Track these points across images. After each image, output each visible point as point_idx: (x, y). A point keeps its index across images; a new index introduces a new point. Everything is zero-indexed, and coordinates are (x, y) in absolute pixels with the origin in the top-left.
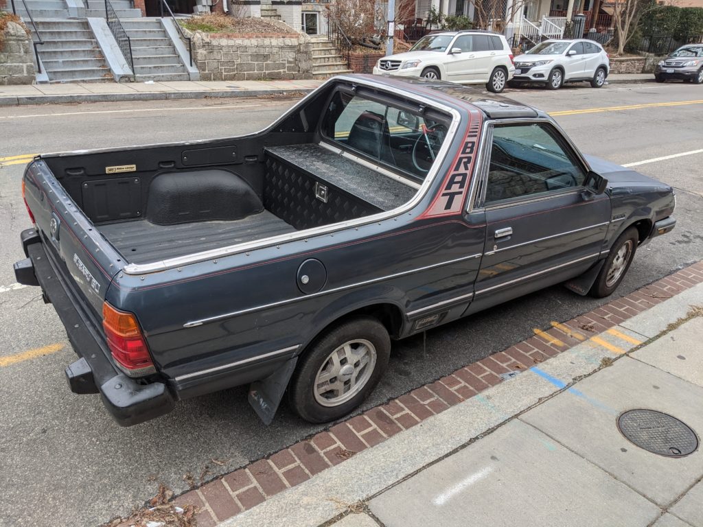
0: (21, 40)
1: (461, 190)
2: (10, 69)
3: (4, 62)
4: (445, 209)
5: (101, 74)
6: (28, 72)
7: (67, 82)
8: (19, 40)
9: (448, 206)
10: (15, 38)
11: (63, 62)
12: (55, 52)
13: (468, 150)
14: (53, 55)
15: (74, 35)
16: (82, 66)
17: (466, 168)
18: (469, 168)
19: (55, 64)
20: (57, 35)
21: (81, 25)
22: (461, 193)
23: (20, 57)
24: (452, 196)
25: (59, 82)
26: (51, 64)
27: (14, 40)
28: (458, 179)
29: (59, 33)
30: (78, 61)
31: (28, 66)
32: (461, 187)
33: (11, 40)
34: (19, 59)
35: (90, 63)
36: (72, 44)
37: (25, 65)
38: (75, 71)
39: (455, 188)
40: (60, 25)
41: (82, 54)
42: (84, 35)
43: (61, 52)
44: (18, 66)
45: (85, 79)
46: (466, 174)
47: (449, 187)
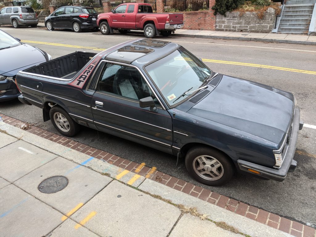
0: (271, 15)
1: (83, 81)
2: (263, 27)
3: (262, 24)
4: (77, 85)
5: (304, 31)
6: (269, 28)
7: (284, 33)
8: (270, 15)
9: (78, 84)
10: (269, 14)
11: (289, 24)
12: (289, 20)
13: (90, 68)
14: (287, 21)
15: (304, 12)
16: (297, 27)
17: (87, 74)
18: (88, 74)
19: (285, 25)
20: (295, 12)
21: (310, 7)
22: (83, 82)
23: (268, 22)
24: (80, 81)
25: (281, 33)
26: (284, 25)
27: (268, 15)
28: (84, 77)
29: (297, 11)
30: (296, 24)
31: (270, 26)
32: (84, 80)
33: (267, 15)
34: (268, 23)
35: (302, 25)
36: (299, 16)
37: (269, 25)
38: (291, 29)
39: (82, 79)
40: (300, 8)
41: (301, 21)
42: (309, 12)
43: (291, 20)
44: (266, 25)
45: (293, 32)
46: (87, 76)
47: (80, 78)
